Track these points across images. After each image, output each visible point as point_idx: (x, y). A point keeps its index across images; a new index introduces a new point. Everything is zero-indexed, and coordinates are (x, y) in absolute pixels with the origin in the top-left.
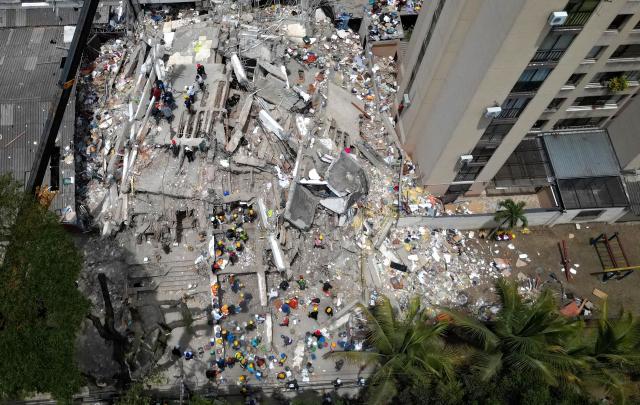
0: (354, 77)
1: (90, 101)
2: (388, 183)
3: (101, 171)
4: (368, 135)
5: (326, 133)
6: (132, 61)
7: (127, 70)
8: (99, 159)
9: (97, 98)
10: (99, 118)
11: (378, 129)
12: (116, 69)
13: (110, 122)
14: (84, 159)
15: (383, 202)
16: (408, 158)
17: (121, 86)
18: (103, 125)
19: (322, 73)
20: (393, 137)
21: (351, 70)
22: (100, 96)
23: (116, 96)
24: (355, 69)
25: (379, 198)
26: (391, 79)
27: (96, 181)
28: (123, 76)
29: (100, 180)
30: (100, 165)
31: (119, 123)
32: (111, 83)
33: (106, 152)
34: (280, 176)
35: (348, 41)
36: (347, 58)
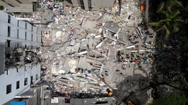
0: (73, 19)
1: (77, 94)
2: (108, 16)
3: (98, 90)
4: (93, 19)
6: (62, 82)
7: (65, 84)
8: (95, 91)
9: (76, 92)
10: (83, 91)
11: (91, 16)
12: (66, 87)
13: (85, 88)
14: (95, 95)
15: (113, 18)
16: (101, 9)
17: (71, 86)
18: (86, 90)
20: (95, 12)
21: (70, 20)
22: (75, 91)
23: (75, 87)
24: (70, 19)
25: (112, 19)
26: (75, 9)
28: (67, 85)
29: (101, 90)
31: (85, 86)
32: (70, 88)
33: (94, 89)
35: (60, 19)
36: (66, 20)
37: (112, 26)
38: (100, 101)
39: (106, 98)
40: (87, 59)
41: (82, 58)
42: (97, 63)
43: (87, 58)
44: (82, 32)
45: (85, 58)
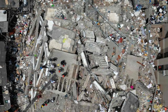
0: (139, 40)
1: (14, 52)
2: (147, 98)
3: (22, 88)
4: (142, 74)
5: (123, 82)
6: (33, 27)
7: (31, 33)
8: (21, 83)
9: (18, 50)
10: (19, 62)
11: (147, 71)
12: (25, 33)
13: (24, 65)
14: (14, 83)
15: (144, 106)
16: (158, 87)
17: (28, 42)
18: (21, 67)
19: (125, 48)
20: (153, 76)
21: (138, 36)
22: (19, 49)
23: (26, 48)
24: (140, 36)
25: (143, 105)
26: (157, 43)
27: (20, 92)
28: (29, 36)
29: (22, 92)
30: (21, 85)
31: (28, 65)
32: (23, 41)
33: (24, 80)
34: (101, 108)
35: (139, 18)
36: (137, 29)
37: (132, 107)
38: (4, 91)
39: (9, 101)
40: (74, 66)
41: (75, 58)
42: (67, 84)
43: (76, 67)
44: (119, 56)
45: (75, 62)
